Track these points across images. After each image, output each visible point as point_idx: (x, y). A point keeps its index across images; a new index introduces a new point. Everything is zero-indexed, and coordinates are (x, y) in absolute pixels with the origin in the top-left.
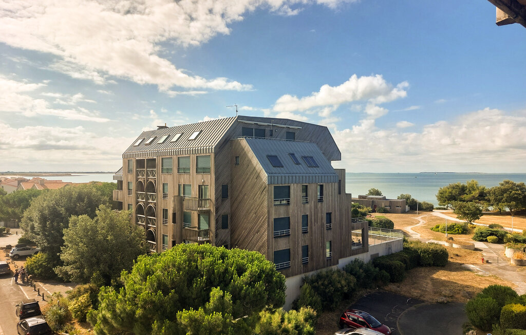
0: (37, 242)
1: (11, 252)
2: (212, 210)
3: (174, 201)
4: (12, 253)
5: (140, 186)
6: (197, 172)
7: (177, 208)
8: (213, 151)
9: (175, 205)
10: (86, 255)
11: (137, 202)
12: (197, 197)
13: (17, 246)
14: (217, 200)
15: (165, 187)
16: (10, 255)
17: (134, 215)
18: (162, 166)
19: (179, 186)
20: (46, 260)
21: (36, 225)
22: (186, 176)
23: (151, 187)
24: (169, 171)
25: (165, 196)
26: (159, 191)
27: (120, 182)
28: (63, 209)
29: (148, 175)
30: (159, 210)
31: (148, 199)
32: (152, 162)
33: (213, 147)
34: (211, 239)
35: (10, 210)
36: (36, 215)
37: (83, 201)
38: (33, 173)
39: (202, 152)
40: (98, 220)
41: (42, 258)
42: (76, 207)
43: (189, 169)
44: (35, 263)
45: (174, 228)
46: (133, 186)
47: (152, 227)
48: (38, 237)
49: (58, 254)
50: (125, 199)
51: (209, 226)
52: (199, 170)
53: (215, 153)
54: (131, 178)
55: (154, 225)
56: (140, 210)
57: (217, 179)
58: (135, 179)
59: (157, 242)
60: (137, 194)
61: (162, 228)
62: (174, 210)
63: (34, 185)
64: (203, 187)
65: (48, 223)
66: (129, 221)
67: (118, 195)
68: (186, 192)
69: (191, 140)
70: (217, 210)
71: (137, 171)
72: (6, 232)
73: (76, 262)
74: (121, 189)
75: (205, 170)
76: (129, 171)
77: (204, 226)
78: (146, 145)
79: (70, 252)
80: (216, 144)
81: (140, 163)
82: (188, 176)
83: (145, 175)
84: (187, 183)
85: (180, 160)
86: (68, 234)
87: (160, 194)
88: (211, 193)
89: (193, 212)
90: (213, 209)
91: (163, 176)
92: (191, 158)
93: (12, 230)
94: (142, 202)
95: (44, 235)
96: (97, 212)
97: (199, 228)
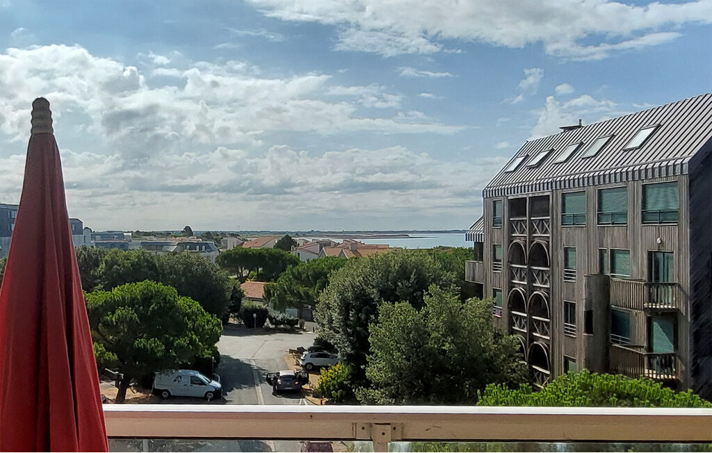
0: (336, 344)
1: (302, 358)
2: (683, 310)
3: (588, 285)
4: (303, 360)
5: (517, 253)
6: (643, 220)
7: (594, 301)
8: (686, 171)
9: (590, 294)
10: (405, 373)
11: (511, 286)
12: (645, 278)
13: (310, 349)
14: (696, 286)
15: (570, 256)
16: (301, 363)
17: (505, 311)
18: (564, 210)
19: (602, 253)
20: (350, 377)
21: (335, 315)
22: (617, 232)
23: (539, 255)
24: (577, 220)
25: (569, 275)
26: (555, 265)
27: (479, 246)
28: (375, 291)
29: (532, 231)
30: (556, 304)
31: (534, 281)
32: (540, 204)
33: (687, 160)
34: (680, 378)
35: (302, 289)
36: (334, 299)
37: (408, 279)
38: (348, 232)
39: (657, 175)
40: (428, 313)
41: (343, 372)
42: (395, 289)
43: (624, 215)
44: (334, 379)
45: (588, 344)
46: (502, 254)
47: (542, 339)
48: (338, 336)
49: (362, 367)
50: (488, 279)
51: (676, 346)
52: (649, 217)
53: (690, 175)
54: (500, 236)
55: (546, 334)
56: (516, 302)
57: (695, 238)
58: (506, 240)
59: (552, 372)
60: (511, 269)
61: (563, 342)
62: (589, 304)
63: (342, 251)
64: (660, 256)
65: (351, 313)
66: (487, 320)
67: (474, 271)
68: (617, 266)
69: (630, 150)
70: (697, 310)
71: (510, 223)
72: (298, 326)
73: (390, 385)
74: (481, 259)
75: (665, 217)
76: (495, 223)
77: (663, 345)
78: (531, 168)
79: (380, 366)
80: (692, 154)
81: (517, 207)
82: (622, 230)
83: (527, 230)
84: (619, 246)
85: (605, 196)
86: (377, 333)
87: (559, 269)
88: (681, 270)
89: (634, 312)
90: (685, 309)
91: (564, 231)
92: (630, 189)
93: (307, 324)
94: (520, 285)
95: (346, 332)
96: (426, 298)
97: (650, 348)
